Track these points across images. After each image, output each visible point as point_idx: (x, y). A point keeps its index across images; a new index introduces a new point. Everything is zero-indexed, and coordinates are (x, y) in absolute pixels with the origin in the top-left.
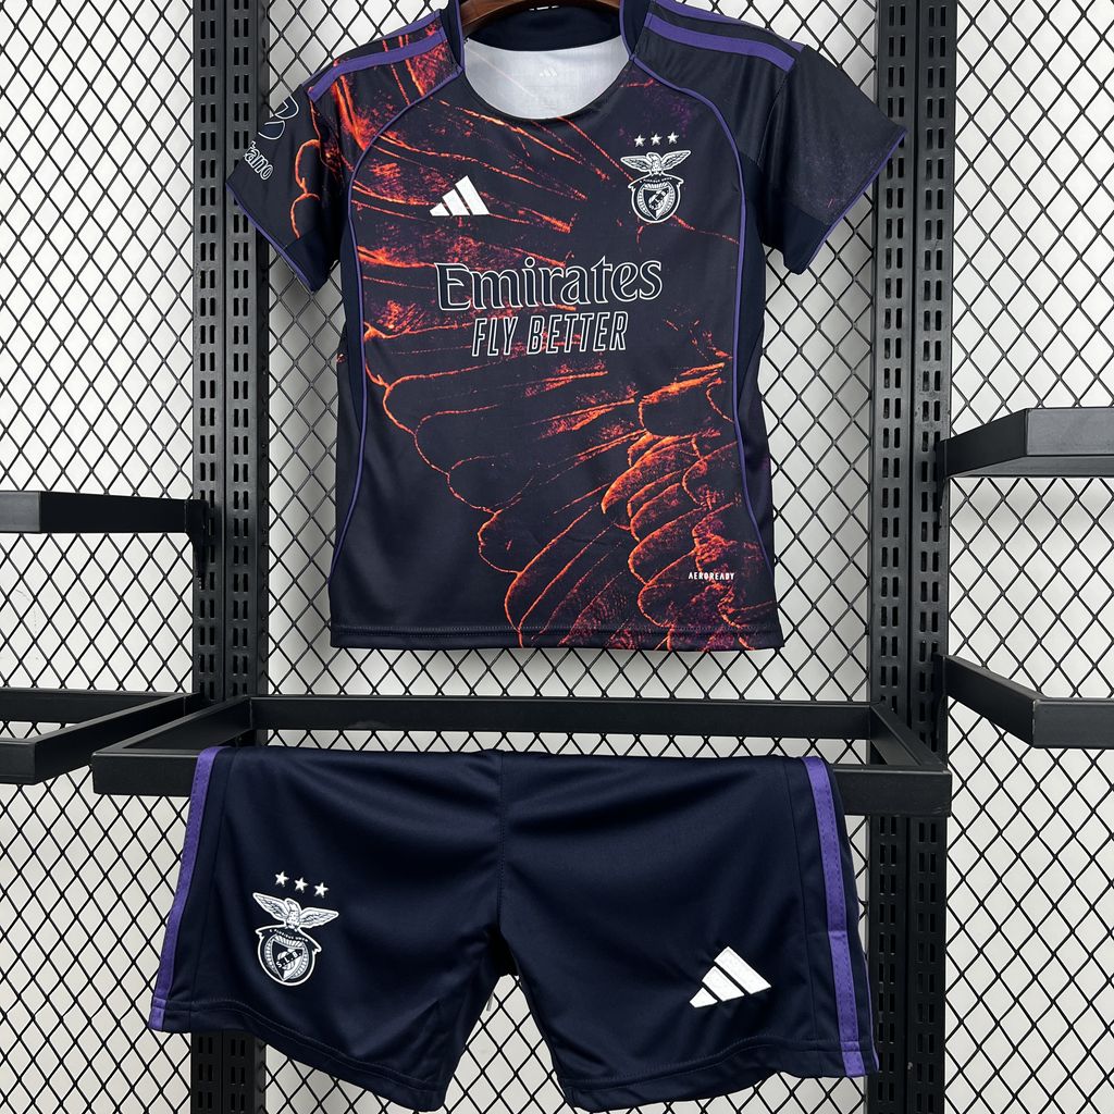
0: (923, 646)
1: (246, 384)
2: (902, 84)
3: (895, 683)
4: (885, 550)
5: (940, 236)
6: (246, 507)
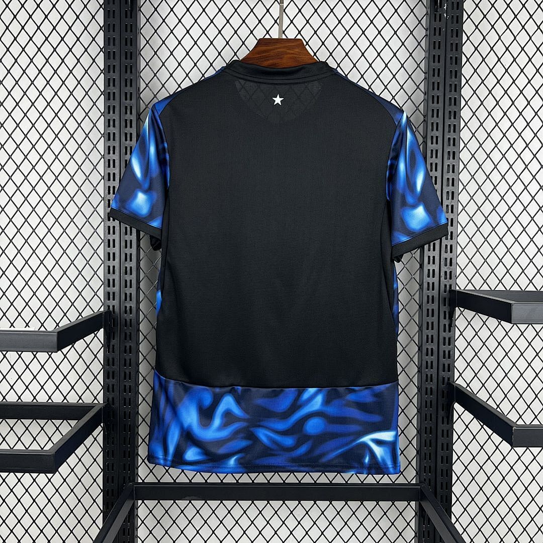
0: (444, 378)
1: (131, 254)
2: (437, 130)
3: (431, 394)
4: (427, 336)
5: (453, 198)
6: (131, 314)
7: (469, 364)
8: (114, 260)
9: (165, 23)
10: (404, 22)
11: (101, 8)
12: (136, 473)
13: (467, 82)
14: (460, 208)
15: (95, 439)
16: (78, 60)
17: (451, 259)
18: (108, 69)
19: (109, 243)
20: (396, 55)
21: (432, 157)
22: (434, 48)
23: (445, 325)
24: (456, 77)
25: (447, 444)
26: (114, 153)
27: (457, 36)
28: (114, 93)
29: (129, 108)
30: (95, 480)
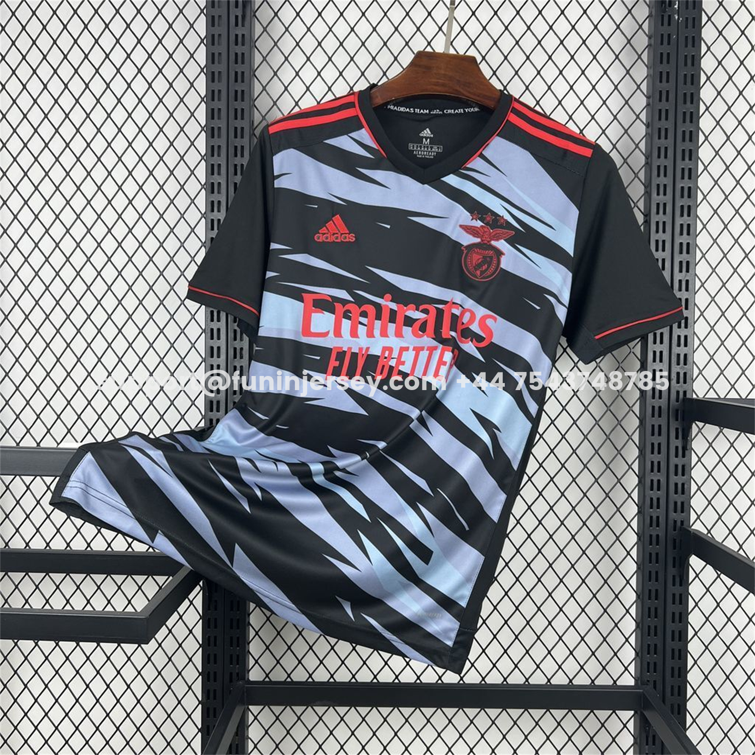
7: (710, 503)
8: (219, 356)
9: (289, 32)
10: (618, 27)
11: (202, 14)
12: (247, 650)
13: (707, 109)
14: (698, 284)
15: (191, 603)
16: (171, 85)
17: (685, 355)
18: (211, 96)
19: (212, 334)
20: (608, 72)
21: (658, 213)
22: (661, 63)
23: (677, 448)
24: (692, 103)
25: (680, 614)
26: (219, 211)
27: (693, 46)
28: (219, 128)
29: (239, 148)
30: (190, 660)
